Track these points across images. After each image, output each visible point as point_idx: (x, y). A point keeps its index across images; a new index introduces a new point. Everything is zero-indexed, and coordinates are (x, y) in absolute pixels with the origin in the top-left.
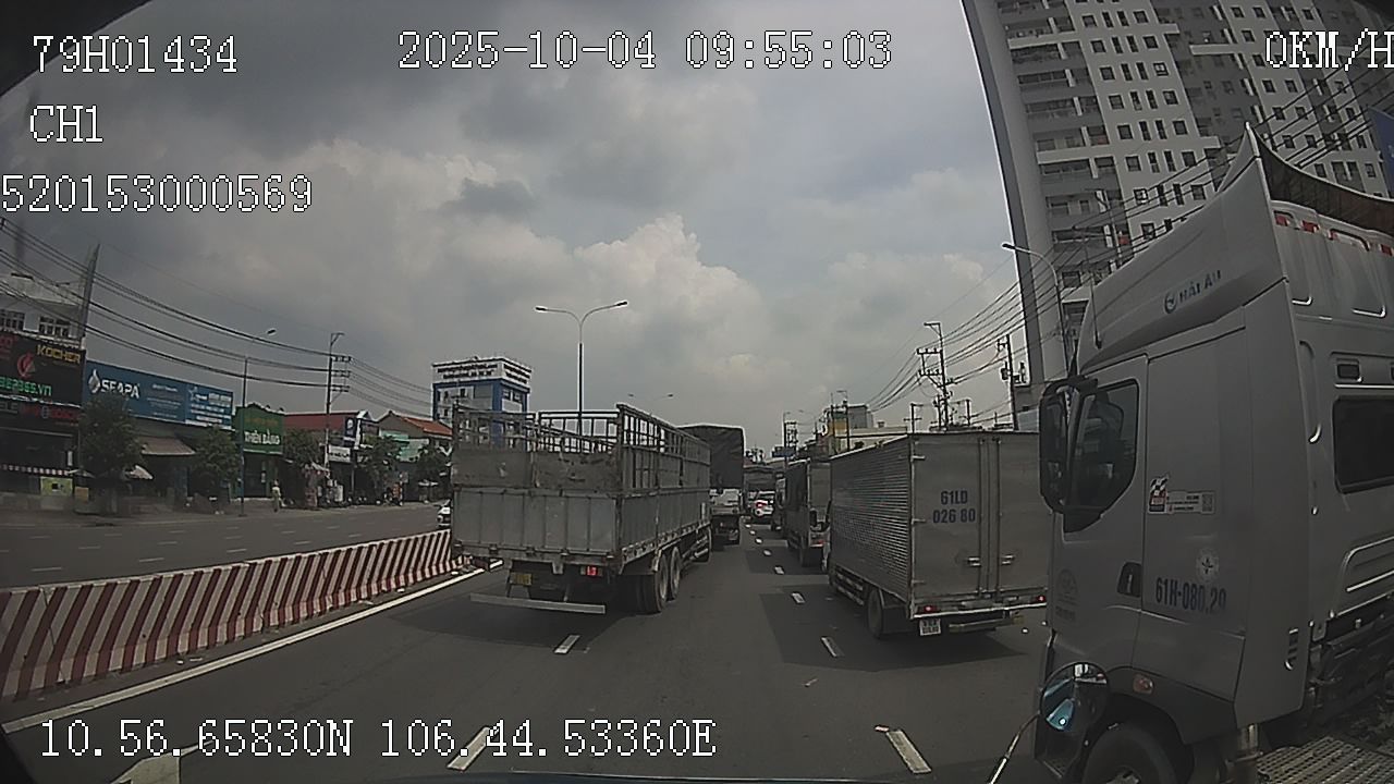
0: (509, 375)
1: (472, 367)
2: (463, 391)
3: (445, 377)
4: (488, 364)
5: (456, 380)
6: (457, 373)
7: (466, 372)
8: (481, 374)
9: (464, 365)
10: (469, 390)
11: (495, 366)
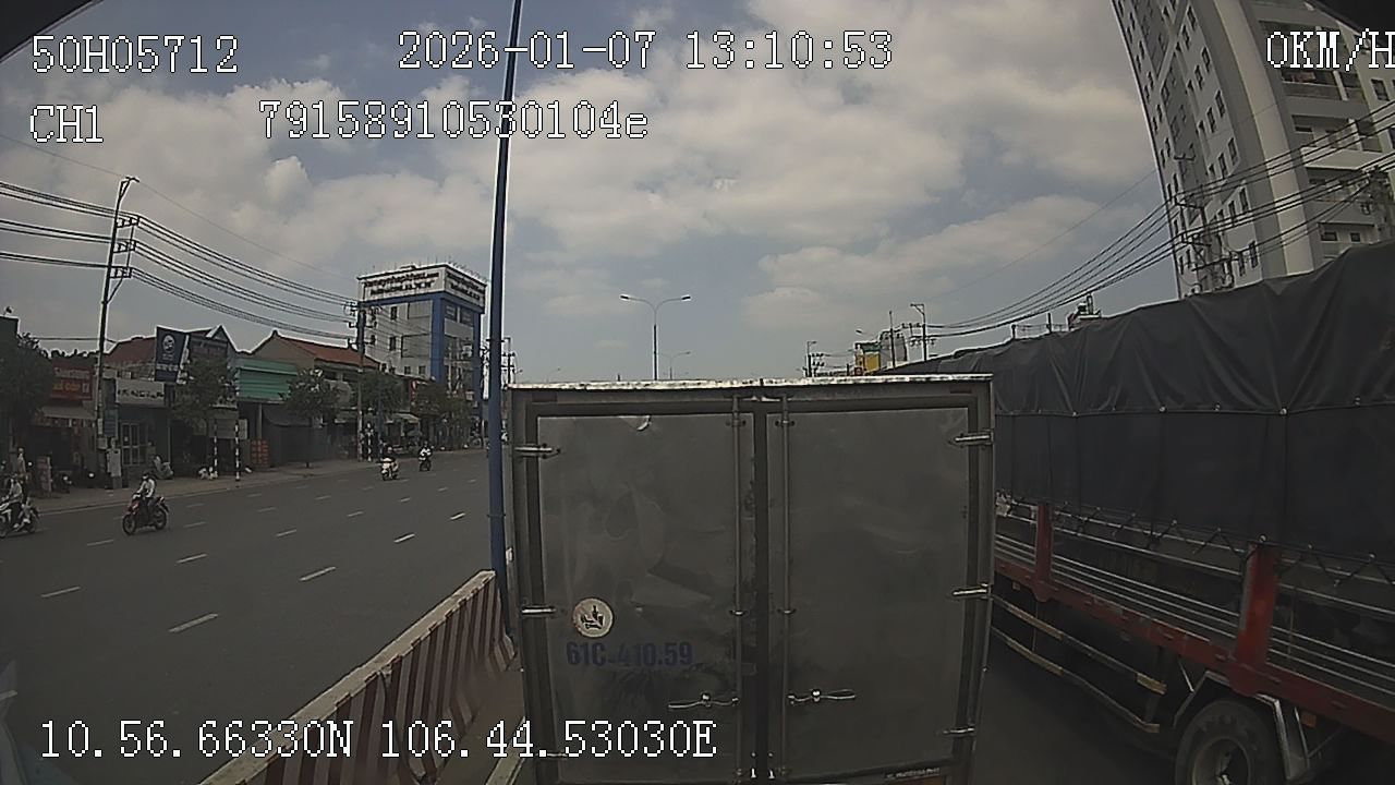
0: (453, 287)
1: (407, 278)
2: (394, 309)
3: (373, 293)
4: (427, 272)
5: (386, 296)
6: (388, 286)
7: (399, 284)
8: (419, 285)
9: (396, 276)
10: (402, 308)
11: (437, 275)
